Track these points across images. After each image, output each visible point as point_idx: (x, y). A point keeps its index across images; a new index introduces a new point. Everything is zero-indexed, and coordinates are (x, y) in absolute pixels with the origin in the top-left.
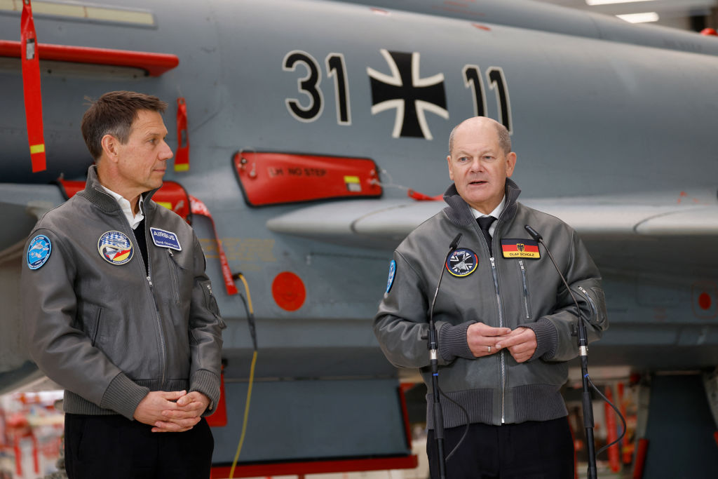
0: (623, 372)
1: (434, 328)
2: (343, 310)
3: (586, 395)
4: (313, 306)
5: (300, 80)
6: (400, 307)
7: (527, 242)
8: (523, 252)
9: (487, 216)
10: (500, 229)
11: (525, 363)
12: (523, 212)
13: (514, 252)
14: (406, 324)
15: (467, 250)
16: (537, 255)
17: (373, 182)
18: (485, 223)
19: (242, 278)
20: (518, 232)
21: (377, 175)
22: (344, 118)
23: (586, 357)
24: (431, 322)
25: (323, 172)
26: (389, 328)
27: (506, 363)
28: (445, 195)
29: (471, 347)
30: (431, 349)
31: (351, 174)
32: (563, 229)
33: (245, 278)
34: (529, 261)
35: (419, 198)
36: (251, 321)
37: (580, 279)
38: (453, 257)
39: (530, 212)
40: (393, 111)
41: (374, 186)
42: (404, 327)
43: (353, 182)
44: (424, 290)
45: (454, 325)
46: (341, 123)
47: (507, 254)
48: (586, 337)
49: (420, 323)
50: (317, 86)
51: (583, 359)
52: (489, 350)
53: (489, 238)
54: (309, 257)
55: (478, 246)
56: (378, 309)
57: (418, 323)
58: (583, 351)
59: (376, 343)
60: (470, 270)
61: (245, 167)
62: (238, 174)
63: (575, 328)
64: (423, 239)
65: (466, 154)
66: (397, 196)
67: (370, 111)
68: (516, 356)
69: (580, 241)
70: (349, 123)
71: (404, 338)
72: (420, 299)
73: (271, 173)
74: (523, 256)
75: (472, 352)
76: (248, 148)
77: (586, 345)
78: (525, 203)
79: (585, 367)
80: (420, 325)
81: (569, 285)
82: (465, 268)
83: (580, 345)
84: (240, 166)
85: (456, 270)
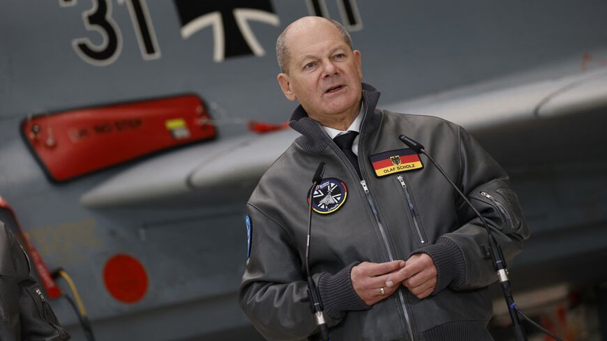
0: (558, 292)
1: (314, 283)
2: (197, 288)
3: (518, 330)
4: (160, 291)
5: (86, 14)
6: (266, 269)
7: (402, 153)
8: (400, 165)
9: (345, 132)
10: (365, 145)
11: (430, 297)
12: (391, 119)
13: (389, 168)
14: (277, 288)
15: (331, 180)
16: (418, 165)
17: (203, 121)
18: (344, 142)
19: (64, 275)
20: (390, 142)
21: (206, 112)
22: (150, 50)
23: (508, 282)
24: (309, 278)
25: (138, 122)
26: (257, 298)
27: (407, 302)
28: (292, 119)
29: (360, 294)
30: (315, 312)
31: (173, 117)
32: (446, 127)
33: (69, 274)
34: (410, 174)
35: (263, 129)
36: (86, 325)
37: (480, 183)
38: (316, 193)
39: (400, 118)
40: (209, 29)
41: (205, 127)
42: (275, 291)
43: (177, 127)
44: (291, 241)
45: (334, 274)
46: (147, 57)
47: (380, 172)
48: (502, 258)
49: (293, 281)
50: (109, 17)
51: (505, 287)
52: (383, 292)
53: (353, 158)
54: (142, 232)
55: (343, 171)
56: (241, 279)
57: (290, 283)
58: (503, 275)
59: (245, 320)
60: (339, 202)
61: (39, 136)
62: (32, 147)
63: (487, 250)
64: (278, 182)
65: (313, 57)
66: (235, 133)
67: (180, 35)
68: (415, 291)
69: (472, 139)
70: (157, 55)
71: (277, 305)
72: (288, 253)
73: (74, 136)
74: (401, 170)
75: (362, 300)
76: (38, 110)
77: (504, 267)
78: (392, 109)
79: (509, 295)
80: (294, 284)
81: (467, 195)
82: (333, 202)
83: (497, 269)
84: (32, 136)
85: (323, 207)
